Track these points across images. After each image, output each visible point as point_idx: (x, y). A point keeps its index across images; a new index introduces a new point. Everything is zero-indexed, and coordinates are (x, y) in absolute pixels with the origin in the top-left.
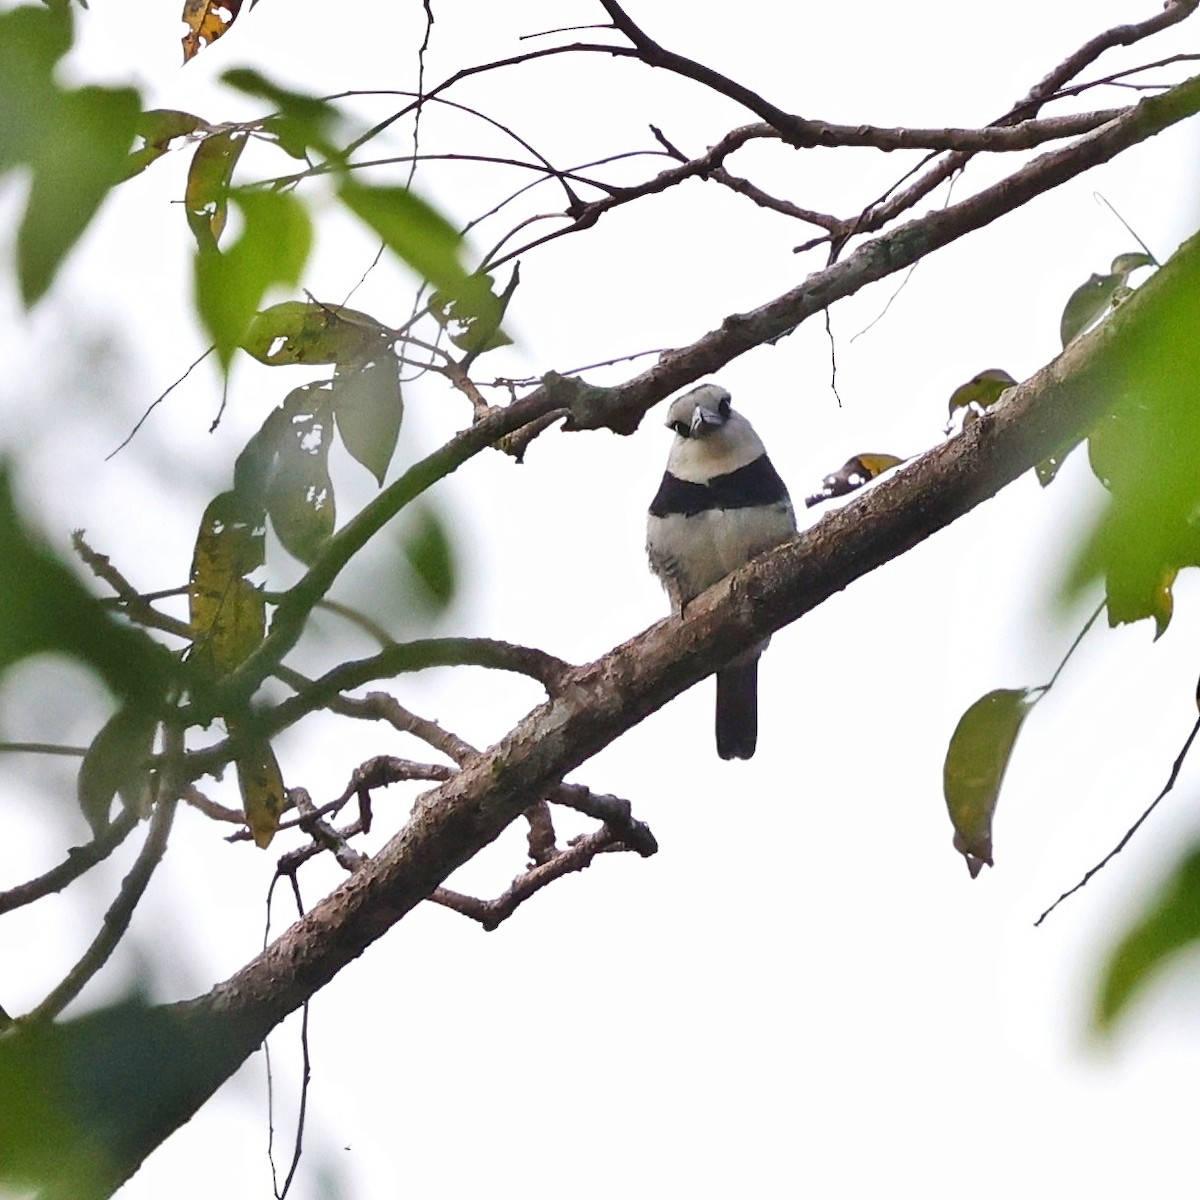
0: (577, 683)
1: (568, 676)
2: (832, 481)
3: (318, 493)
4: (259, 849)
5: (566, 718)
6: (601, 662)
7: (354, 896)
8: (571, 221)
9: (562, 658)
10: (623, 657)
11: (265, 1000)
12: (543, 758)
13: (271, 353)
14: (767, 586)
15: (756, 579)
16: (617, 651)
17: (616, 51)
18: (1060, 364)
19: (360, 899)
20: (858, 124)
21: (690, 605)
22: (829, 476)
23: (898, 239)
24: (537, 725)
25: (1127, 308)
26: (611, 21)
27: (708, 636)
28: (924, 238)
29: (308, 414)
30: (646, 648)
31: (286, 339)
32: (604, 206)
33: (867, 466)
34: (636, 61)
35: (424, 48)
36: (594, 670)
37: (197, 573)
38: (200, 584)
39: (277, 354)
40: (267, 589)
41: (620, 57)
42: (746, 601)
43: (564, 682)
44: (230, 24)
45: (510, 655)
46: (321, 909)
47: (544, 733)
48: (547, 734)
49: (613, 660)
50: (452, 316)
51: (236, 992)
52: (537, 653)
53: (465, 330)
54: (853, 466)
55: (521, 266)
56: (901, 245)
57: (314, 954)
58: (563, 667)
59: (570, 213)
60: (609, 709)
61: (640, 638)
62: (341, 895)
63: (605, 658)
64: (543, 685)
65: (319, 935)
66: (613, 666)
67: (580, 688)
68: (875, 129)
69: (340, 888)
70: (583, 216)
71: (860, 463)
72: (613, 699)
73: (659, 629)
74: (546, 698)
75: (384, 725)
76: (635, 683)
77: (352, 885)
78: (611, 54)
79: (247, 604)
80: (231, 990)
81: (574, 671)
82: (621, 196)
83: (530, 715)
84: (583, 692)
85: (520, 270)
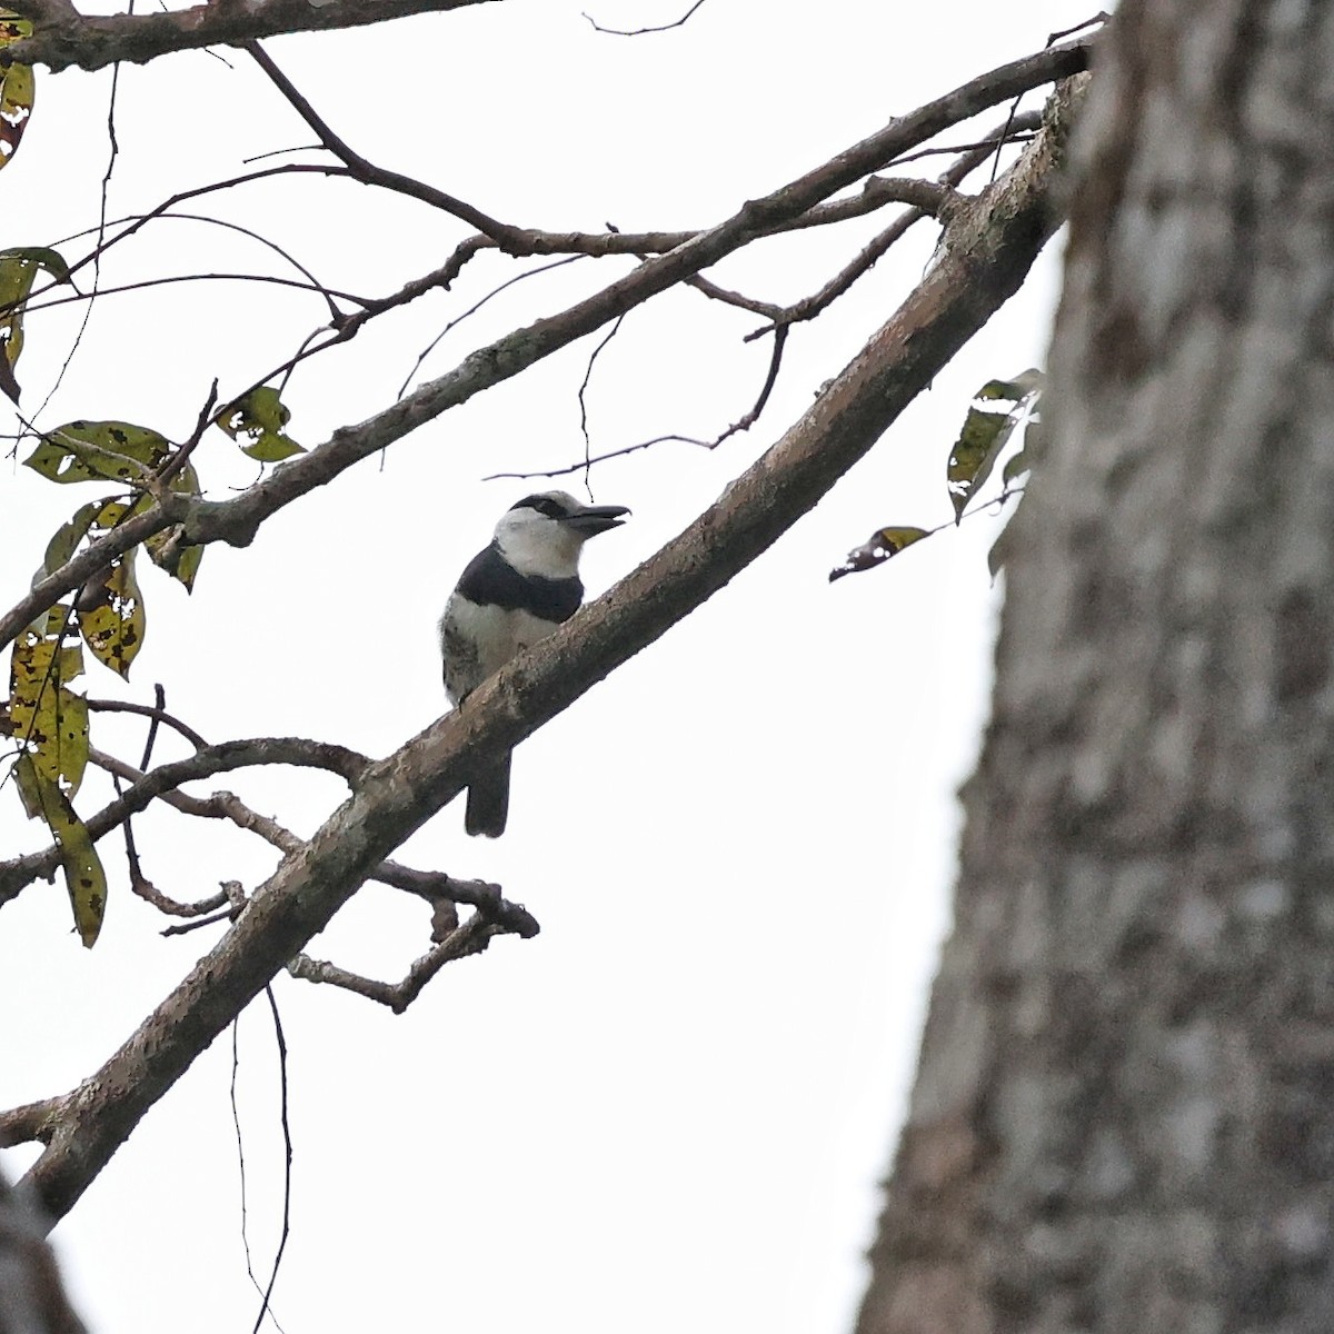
0: (374, 777)
1: (366, 771)
2: (857, 555)
3: (124, 603)
4: (86, 948)
5: (366, 812)
6: (394, 757)
7: (194, 989)
8: (335, 333)
9: (364, 754)
10: (412, 751)
11: (123, 1092)
12: (349, 850)
13: (60, 471)
14: (531, 677)
15: (520, 672)
16: (408, 745)
17: (329, 171)
18: (771, 456)
19: (199, 992)
20: (570, 232)
21: (468, 699)
22: (854, 550)
23: (504, 348)
24: (342, 819)
25: (824, 399)
26: (321, 143)
27: (484, 728)
28: (530, 346)
29: (106, 528)
30: (431, 741)
31: (73, 457)
32: (362, 318)
33: (891, 539)
34: (348, 180)
35: (108, 177)
36: (389, 764)
37: (15, 684)
38: (20, 695)
39: (67, 471)
40: (89, 697)
41: (333, 177)
42: (512, 693)
43: (363, 777)
44: (10, 155)
45: (314, 752)
46: (167, 1004)
47: (347, 826)
48: (351, 828)
49: (404, 753)
50: (240, 428)
51: (97, 1086)
52: (340, 749)
53: (255, 440)
54: (879, 540)
55: (218, 384)
56: (508, 353)
57: (162, 1047)
58: (363, 761)
59: (333, 325)
60: (403, 802)
61: (426, 734)
62: (184, 988)
63: (398, 753)
64: (346, 781)
65: (166, 1028)
66: (403, 760)
67: (376, 783)
68: (583, 235)
69: (183, 983)
70: (346, 328)
71: (885, 538)
72: (404, 792)
73: (443, 723)
74: (350, 794)
75: (228, 823)
76: (423, 775)
77: (192, 979)
78: (324, 174)
79: (68, 714)
80: (93, 1084)
81: (372, 766)
82: (375, 308)
83: (339, 809)
84: (378, 785)
85: (218, 387)
